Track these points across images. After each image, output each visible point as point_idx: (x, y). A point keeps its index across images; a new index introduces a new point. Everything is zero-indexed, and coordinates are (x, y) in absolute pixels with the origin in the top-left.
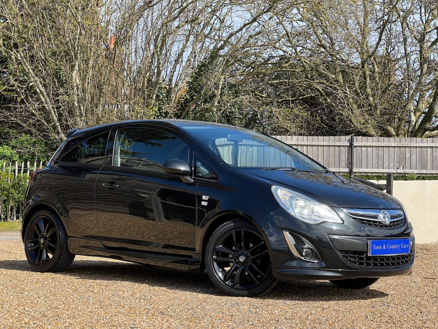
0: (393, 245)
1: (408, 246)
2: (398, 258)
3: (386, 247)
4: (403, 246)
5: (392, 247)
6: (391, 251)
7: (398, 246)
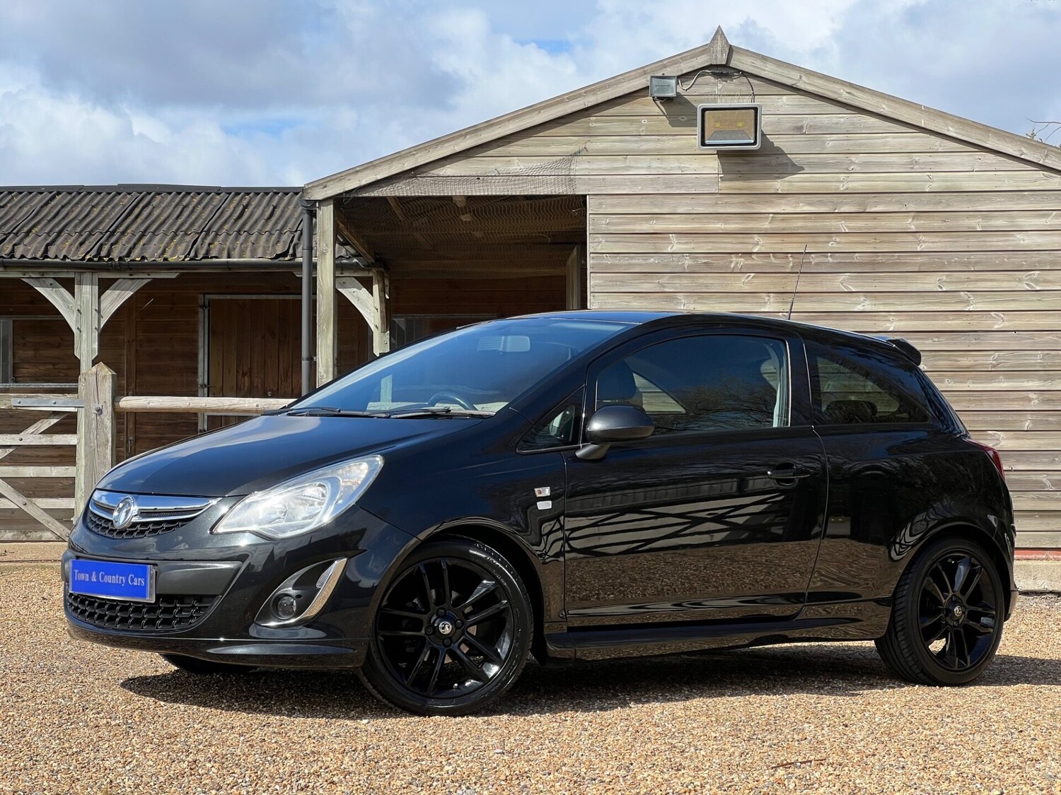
0: (112, 575)
1: (145, 582)
2: (125, 607)
3: (97, 578)
4: (132, 581)
5: (110, 579)
6: (108, 588)
7: (122, 580)
